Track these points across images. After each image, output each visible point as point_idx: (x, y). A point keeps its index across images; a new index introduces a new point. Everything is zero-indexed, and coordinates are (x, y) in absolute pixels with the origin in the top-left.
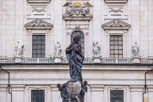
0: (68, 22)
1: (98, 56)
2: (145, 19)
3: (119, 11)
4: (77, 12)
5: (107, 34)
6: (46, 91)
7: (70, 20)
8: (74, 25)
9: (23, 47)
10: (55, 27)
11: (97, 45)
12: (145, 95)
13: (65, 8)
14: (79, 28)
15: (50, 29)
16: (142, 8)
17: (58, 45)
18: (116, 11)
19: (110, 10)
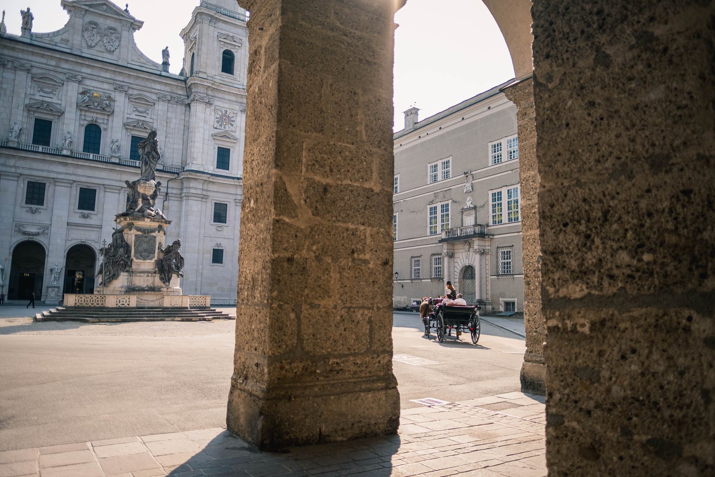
0: (83, 113)
1: (117, 155)
2: (172, 126)
3: (145, 112)
4: (96, 104)
5: (129, 134)
6: (47, 185)
7: (86, 111)
8: (90, 117)
9: (20, 130)
10: (66, 115)
11: (116, 144)
12: (166, 203)
13: (80, 96)
14: (96, 121)
15: (59, 116)
16: (170, 115)
17: (68, 136)
18: (141, 112)
19: (135, 109)
